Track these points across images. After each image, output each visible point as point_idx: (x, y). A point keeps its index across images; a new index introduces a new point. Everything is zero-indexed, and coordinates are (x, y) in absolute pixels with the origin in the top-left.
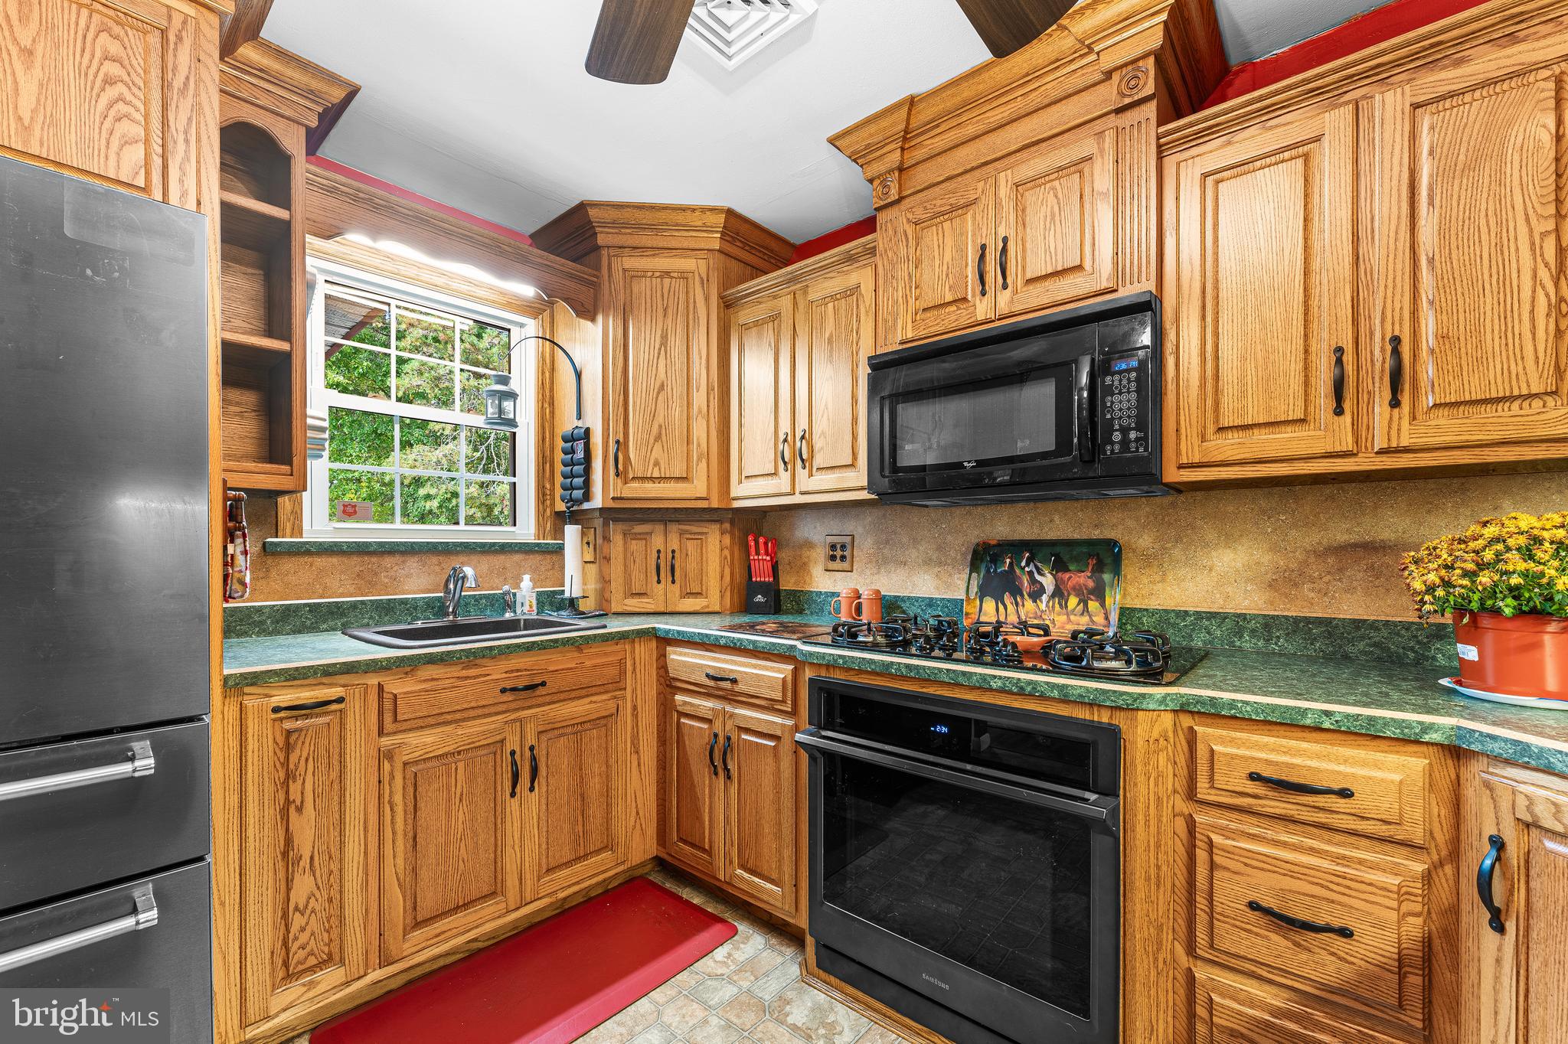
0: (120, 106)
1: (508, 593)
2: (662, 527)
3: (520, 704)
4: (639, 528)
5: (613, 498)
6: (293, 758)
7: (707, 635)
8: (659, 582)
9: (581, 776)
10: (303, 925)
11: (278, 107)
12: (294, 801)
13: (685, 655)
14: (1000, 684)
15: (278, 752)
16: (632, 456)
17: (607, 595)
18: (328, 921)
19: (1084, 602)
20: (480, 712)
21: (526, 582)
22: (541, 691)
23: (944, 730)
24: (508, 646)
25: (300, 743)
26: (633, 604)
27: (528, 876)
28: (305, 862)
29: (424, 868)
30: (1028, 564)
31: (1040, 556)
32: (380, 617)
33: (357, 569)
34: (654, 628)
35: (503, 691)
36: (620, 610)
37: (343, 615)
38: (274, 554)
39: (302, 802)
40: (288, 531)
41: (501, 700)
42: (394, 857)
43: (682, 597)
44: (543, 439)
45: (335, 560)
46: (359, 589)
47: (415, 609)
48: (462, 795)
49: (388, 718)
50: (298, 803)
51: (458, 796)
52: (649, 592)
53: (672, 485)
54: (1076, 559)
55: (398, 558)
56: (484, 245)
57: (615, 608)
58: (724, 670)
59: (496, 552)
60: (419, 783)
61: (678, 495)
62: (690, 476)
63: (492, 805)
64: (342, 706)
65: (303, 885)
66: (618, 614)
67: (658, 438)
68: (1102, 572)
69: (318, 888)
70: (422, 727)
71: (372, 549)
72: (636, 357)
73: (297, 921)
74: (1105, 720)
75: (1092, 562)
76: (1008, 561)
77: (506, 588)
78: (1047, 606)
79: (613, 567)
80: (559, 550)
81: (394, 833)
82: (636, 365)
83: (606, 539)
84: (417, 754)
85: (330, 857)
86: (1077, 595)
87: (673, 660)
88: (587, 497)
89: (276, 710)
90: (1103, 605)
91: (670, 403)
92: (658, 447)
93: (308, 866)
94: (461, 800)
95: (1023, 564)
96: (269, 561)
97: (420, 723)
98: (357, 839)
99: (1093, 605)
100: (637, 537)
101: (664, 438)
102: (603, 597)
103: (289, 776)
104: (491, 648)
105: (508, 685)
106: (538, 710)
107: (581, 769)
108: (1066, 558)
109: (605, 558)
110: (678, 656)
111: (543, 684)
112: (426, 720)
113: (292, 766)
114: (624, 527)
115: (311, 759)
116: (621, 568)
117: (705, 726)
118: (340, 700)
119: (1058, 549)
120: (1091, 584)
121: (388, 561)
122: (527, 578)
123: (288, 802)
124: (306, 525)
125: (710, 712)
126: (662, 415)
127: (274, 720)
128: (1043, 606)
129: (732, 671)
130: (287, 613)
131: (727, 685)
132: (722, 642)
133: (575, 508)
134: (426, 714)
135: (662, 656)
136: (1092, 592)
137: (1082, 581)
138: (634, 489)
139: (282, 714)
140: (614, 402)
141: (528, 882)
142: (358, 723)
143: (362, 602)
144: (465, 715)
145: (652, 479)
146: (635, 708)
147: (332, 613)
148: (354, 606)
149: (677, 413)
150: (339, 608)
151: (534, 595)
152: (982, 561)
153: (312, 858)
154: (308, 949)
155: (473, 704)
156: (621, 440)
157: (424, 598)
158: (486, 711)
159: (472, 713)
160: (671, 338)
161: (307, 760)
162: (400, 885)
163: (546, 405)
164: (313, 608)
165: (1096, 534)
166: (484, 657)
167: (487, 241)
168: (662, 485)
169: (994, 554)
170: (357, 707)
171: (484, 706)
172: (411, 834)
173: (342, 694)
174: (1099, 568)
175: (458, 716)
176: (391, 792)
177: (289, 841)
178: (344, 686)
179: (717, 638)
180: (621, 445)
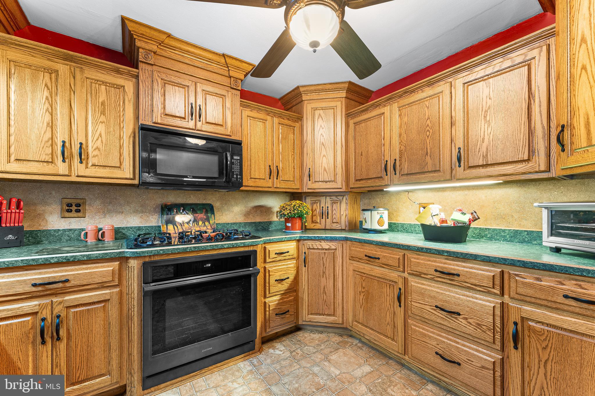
14: (227, 246)
19: (204, 223)
23: (209, 265)
30: (183, 211)
31: (187, 208)
54: (199, 210)
58: (48, 278)
68: (208, 213)
74: (252, 249)
75: (204, 210)
76: (175, 210)
78: (192, 225)
86: (201, 221)
90: (209, 223)
95: (181, 211)
99: (207, 223)
108: (196, 209)
119: (193, 206)
120: (205, 217)
128: (191, 225)
136: (206, 219)
137: (202, 216)
152: (164, 211)
165: (204, 202)
169: (169, 208)
174: (207, 212)
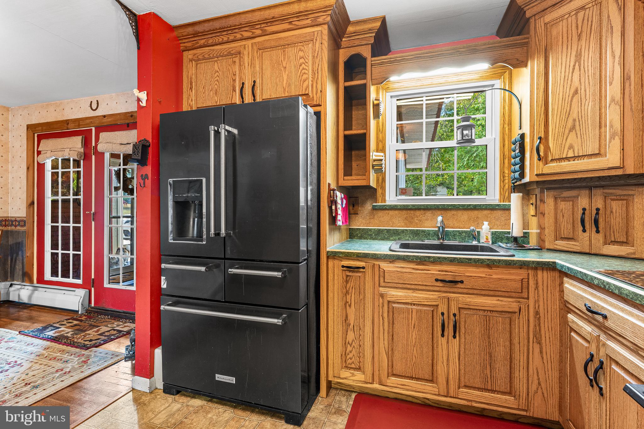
0: (303, 71)
1: (473, 231)
2: (587, 192)
3: (448, 289)
4: (566, 194)
5: (537, 175)
6: (348, 286)
7: (585, 274)
8: (584, 231)
9: (489, 342)
10: (351, 350)
11: (361, 42)
12: (348, 302)
13: (574, 286)
15: (344, 282)
16: (551, 145)
17: (542, 237)
18: (359, 354)
20: (424, 288)
21: (486, 226)
22: (460, 285)
24: (439, 258)
25: (350, 281)
26: (561, 244)
27: (452, 382)
28: (351, 326)
29: (397, 351)
32: (413, 237)
33: (405, 216)
34: (554, 263)
35: (437, 280)
36: (552, 248)
37: (399, 234)
38: (376, 209)
39: (351, 303)
40: (380, 201)
41: (436, 285)
42: (384, 340)
43: (605, 243)
44: (504, 146)
45: (397, 212)
46: (406, 224)
47: (429, 235)
48: (415, 325)
49: (382, 280)
50: (349, 303)
51: (413, 325)
52: (576, 237)
53: (586, 160)
55: (422, 212)
56: (451, 54)
57: (547, 245)
58: (598, 305)
59: (471, 209)
60: (395, 312)
61: (591, 167)
62: (602, 152)
63: (431, 336)
64: (364, 270)
65: (351, 336)
66: (549, 250)
67: (573, 128)
69: (356, 339)
70: (396, 288)
71: (409, 208)
72: (555, 78)
73: (349, 348)
77: (472, 228)
79: (546, 220)
80: (507, 209)
81: (384, 330)
82: (555, 83)
83: (542, 201)
84: (393, 299)
85: (360, 329)
87: (566, 287)
88: (522, 175)
89: (343, 266)
91: (583, 101)
92: (573, 134)
93: (352, 329)
94: (414, 327)
96: (375, 212)
97: (395, 285)
98: (369, 326)
100: (565, 199)
101: (577, 128)
102: (541, 238)
103: (347, 292)
104: (429, 257)
105: (440, 278)
106: (460, 295)
107: (489, 338)
109: (542, 213)
110: (570, 286)
111: (462, 282)
112: (398, 284)
113: (347, 289)
114: (555, 193)
115: (354, 288)
116: (552, 220)
117: (586, 344)
118: (364, 268)
121: (418, 213)
122: (486, 223)
123: (347, 302)
124: (387, 198)
125: (589, 335)
126: (576, 112)
127: (343, 270)
129: (603, 308)
130: (379, 232)
131: (600, 318)
132: (596, 282)
133: (518, 183)
134: (397, 282)
135: (561, 284)
138: (552, 167)
139: (345, 269)
140: (537, 113)
141: (452, 385)
142: (370, 279)
143: (406, 230)
144: (417, 287)
145: (567, 159)
146: (537, 313)
147: (395, 233)
148: (403, 231)
149: (590, 106)
150: (397, 232)
151: (490, 233)
153: (354, 326)
154: (352, 360)
155: (420, 283)
156: (543, 136)
157: (433, 230)
158: (427, 288)
159: (420, 287)
160: (585, 54)
161: (352, 288)
162: (386, 353)
163: (506, 126)
164: (388, 231)
166: (425, 261)
167: (450, 51)
168: (576, 162)
170: (370, 272)
171: (426, 285)
172: (391, 334)
173: (364, 266)
175: (413, 287)
176: (383, 312)
177: (347, 316)
178: (365, 262)
179: (593, 278)
180: (544, 140)
